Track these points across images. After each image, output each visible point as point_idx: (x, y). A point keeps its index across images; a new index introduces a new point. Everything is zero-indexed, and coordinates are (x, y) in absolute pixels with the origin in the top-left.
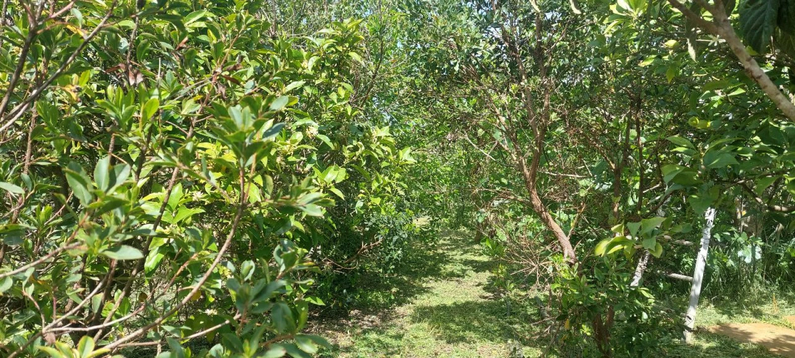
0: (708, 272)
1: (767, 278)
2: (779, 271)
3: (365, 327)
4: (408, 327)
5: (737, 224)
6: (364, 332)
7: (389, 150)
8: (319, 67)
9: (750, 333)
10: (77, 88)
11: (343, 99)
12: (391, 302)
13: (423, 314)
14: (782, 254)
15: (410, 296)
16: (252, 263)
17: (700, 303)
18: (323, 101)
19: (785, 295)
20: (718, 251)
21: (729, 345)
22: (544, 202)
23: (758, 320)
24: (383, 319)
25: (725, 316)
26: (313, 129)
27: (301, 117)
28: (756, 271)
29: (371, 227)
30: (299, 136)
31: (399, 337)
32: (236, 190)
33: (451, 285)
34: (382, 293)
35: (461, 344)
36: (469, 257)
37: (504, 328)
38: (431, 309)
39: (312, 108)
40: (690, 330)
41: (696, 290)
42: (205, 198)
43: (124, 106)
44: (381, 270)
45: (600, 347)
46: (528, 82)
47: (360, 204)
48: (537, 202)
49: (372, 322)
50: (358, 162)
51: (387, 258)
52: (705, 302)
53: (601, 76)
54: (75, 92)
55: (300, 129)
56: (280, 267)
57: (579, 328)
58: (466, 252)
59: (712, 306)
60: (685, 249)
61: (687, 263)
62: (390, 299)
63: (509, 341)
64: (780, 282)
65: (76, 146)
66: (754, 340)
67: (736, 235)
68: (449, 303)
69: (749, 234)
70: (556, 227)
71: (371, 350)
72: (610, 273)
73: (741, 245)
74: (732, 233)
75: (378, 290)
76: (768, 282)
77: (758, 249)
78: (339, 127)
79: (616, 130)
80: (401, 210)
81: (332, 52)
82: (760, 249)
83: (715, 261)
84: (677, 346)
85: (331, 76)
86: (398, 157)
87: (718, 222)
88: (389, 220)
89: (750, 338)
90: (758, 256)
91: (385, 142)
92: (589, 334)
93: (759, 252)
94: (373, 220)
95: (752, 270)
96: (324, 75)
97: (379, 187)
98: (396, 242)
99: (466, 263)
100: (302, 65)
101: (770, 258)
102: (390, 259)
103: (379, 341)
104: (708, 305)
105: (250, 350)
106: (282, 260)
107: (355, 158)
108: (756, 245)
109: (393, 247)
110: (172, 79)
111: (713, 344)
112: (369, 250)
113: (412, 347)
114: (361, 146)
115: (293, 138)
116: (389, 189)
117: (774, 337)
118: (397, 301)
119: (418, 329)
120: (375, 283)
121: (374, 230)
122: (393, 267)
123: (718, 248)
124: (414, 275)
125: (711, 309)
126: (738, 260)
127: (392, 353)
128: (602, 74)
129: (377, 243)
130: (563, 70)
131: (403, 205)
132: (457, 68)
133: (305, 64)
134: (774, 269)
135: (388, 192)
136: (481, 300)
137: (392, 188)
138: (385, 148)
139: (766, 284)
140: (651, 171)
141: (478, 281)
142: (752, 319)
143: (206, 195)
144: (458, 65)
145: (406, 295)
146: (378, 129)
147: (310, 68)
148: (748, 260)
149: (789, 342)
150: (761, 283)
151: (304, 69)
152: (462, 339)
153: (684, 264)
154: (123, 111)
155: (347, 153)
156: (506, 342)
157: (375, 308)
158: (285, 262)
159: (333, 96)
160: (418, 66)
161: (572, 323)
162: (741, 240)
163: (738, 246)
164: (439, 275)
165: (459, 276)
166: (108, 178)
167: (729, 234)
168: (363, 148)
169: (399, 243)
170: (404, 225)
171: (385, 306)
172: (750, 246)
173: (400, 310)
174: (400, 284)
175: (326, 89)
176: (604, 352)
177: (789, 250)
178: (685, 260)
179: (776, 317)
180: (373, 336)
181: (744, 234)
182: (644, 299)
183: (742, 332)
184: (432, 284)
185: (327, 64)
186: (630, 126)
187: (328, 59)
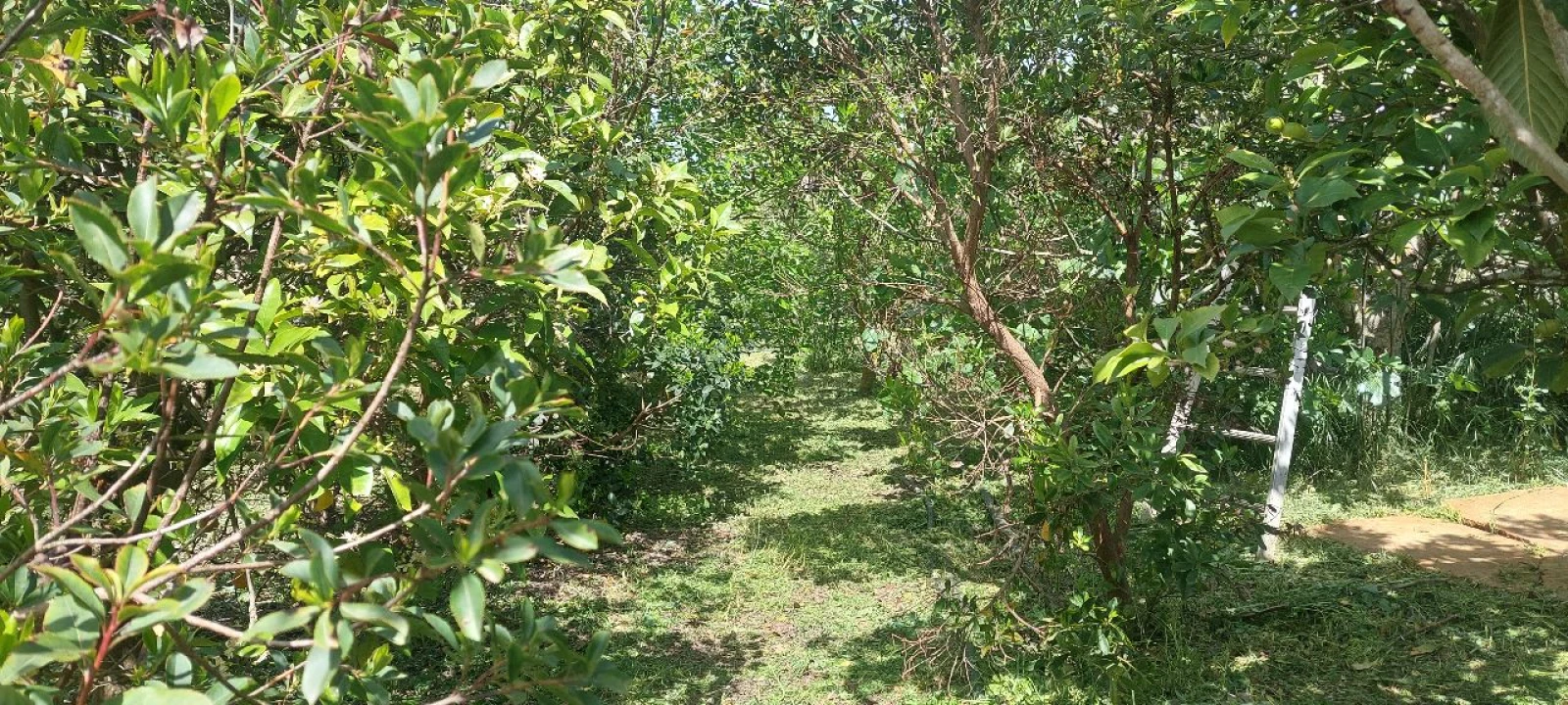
0: (1303, 424)
1: (1411, 432)
2: (1432, 418)
3: (655, 563)
4: (739, 558)
5: (1355, 333)
6: (654, 572)
7: (691, 208)
8: (543, 43)
9: (1384, 535)
10: (67, 62)
11: (592, 109)
12: (705, 513)
13: (768, 532)
14: (1438, 386)
15: (740, 501)
16: (448, 405)
17: (1288, 485)
18: (551, 114)
19: (1445, 463)
20: (1322, 384)
21: (1345, 559)
22: (993, 300)
23: (1398, 511)
24: (690, 547)
25: (1337, 507)
26: (537, 170)
27: (511, 144)
28: (1392, 421)
29: (657, 371)
30: (510, 181)
31: (722, 578)
32: (389, 293)
33: (819, 476)
34: (686, 499)
35: (843, 583)
36: (849, 422)
37: (923, 551)
38: (782, 522)
39: (530, 128)
40: (1273, 531)
41: (1283, 458)
42: (328, 307)
43: (170, 90)
44: (682, 454)
45: (1107, 576)
46: (957, 66)
47: (637, 318)
48: (979, 303)
49: (668, 553)
50: (629, 233)
51: (693, 428)
52: (1300, 482)
53: (1095, 52)
54: (62, 68)
55: (510, 168)
56: (505, 408)
57: (1067, 537)
58: (842, 414)
59: (1313, 489)
60: (1259, 384)
61: (1264, 411)
62: (702, 509)
63: (935, 574)
64: (1435, 437)
65: (58, 206)
66: (1389, 547)
67: (1354, 354)
68: (816, 510)
69: (1378, 351)
70: (1017, 349)
71: (669, 605)
72: (1123, 430)
73: (1363, 372)
74: (1347, 349)
75: (678, 492)
76: (1414, 440)
77: (1395, 378)
78: (586, 166)
79: (1124, 160)
80: (715, 336)
81: (568, 11)
82: (1398, 379)
83: (1317, 404)
84: (1247, 565)
85: (566, 60)
86: (708, 222)
87: (1319, 331)
88: (692, 354)
89: (1384, 543)
90: (1395, 392)
91: (681, 194)
92: (1086, 548)
93: (1397, 384)
94: (662, 357)
95: (1383, 419)
96: (552, 58)
97: (674, 281)
98: (708, 398)
99: (846, 434)
100: (507, 40)
101: (1417, 394)
102: (699, 430)
103: (682, 587)
104: (1303, 488)
105: (469, 547)
106: (509, 395)
107: (623, 226)
108: (1391, 371)
109: (703, 407)
110: (256, 46)
111: (1314, 559)
112: (656, 415)
113: (748, 595)
114: (636, 202)
115: (498, 184)
116: (693, 286)
117: (1426, 539)
118: (716, 510)
119: (759, 561)
120: (670, 479)
121: (664, 377)
122: (706, 445)
123: (1321, 380)
124: (747, 462)
125: (1310, 494)
126: (1358, 400)
127: (710, 609)
128: (1098, 48)
129: (671, 402)
130: (1021, 40)
131: (720, 327)
132: (814, 42)
133: (512, 38)
134: (1424, 413)
135: (693, 292)
136: (877, 500)
137: (699, 282)
138: (682, 204)
139: (1410, 443)
140: (1195, 234)
141: (870, 467)
142: (1386, 509)
143: (329, 302)
144: (815, 36)
145: (732, 498)
146: (666, 167)
147: (524, 45)
148: (1377, 400)
149: (1454, 547)
150: (1400, 440)
151: (510, 47)
152: (845, 575)
153: (1258, 414)
154: (170, 103)
155: (607, 216)
156: (929, 575)
157: (673, 526)
158: (514, 398)
159: (573, 102)
160: (737, 44)
161: (1054, 528)
162: (1364, 362)
163: (1357, 375)
164: (795, 459)
165: (831, 459)
166: (157, 220)
167: (1340, 351)
168: (640, 204)
169: (716, 398)
170: (723, 364)
171: (692, 522)
172: (1380, 374)
173: (721, 528)
174: (719, 479)
175: (559, 88)
176: (1113, 582)
177: (1451, 377)
178: (1260, 404)
179: (1429, 503)
180: (672, 580)
181: (1369, 351)
182: (1187, 475)
183: (1369, 534)
184: (781, 476)
185: (559, 37)
186: (1152, 151)
187: (558, 25)
